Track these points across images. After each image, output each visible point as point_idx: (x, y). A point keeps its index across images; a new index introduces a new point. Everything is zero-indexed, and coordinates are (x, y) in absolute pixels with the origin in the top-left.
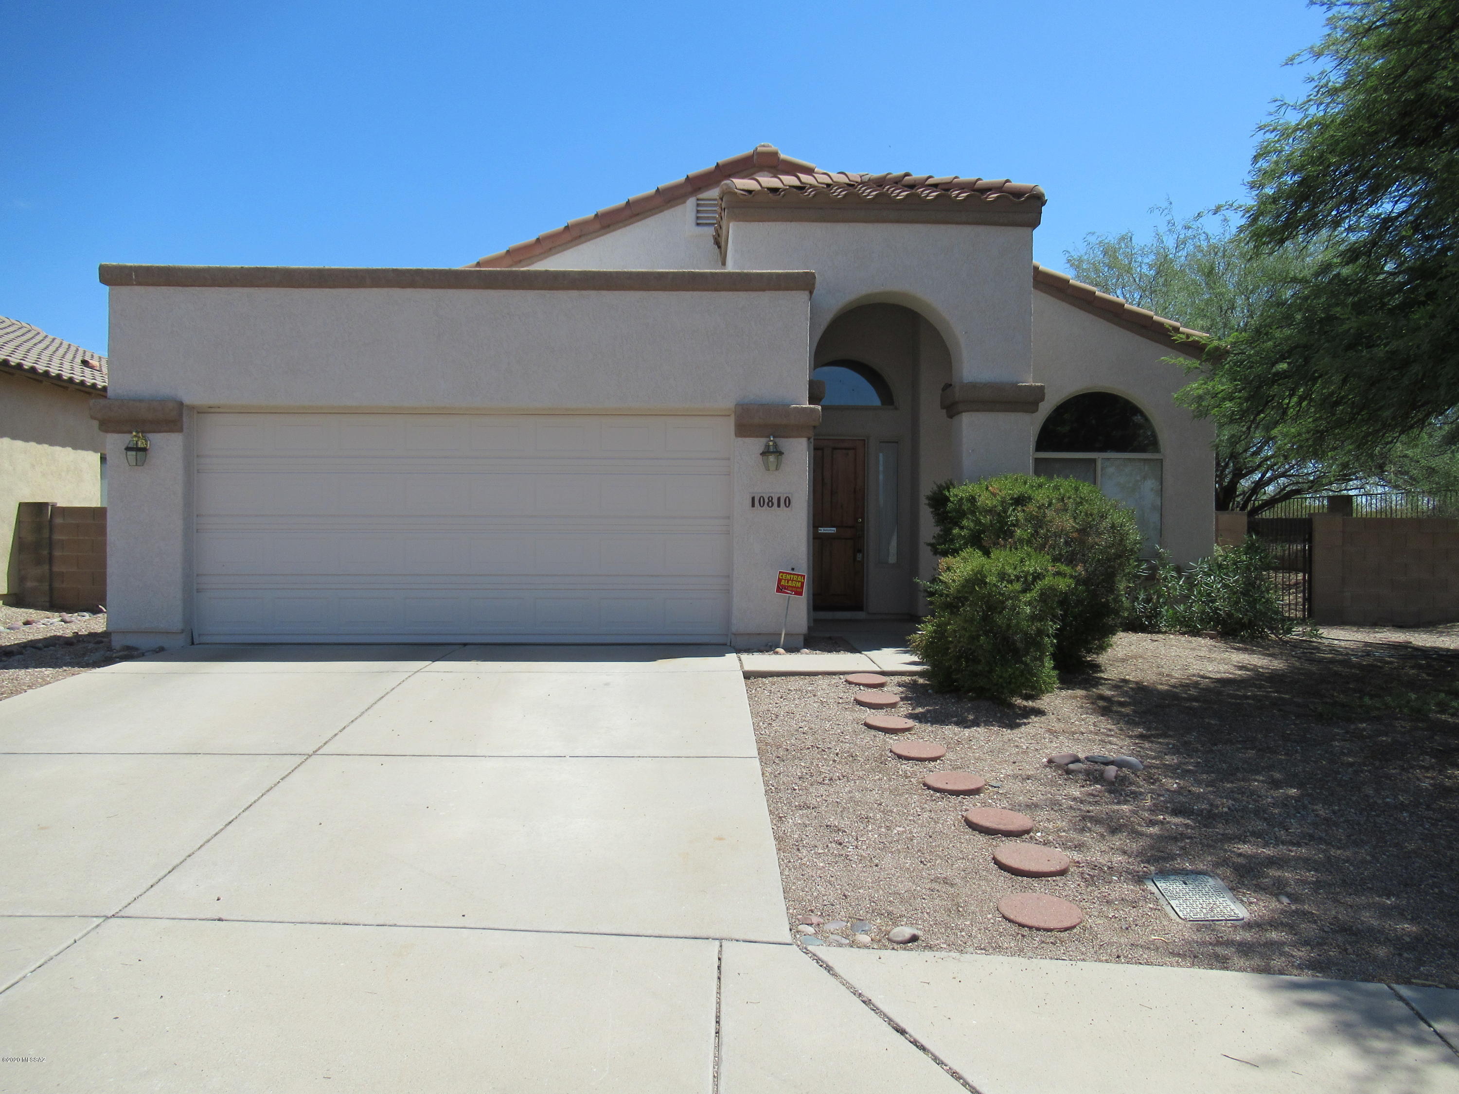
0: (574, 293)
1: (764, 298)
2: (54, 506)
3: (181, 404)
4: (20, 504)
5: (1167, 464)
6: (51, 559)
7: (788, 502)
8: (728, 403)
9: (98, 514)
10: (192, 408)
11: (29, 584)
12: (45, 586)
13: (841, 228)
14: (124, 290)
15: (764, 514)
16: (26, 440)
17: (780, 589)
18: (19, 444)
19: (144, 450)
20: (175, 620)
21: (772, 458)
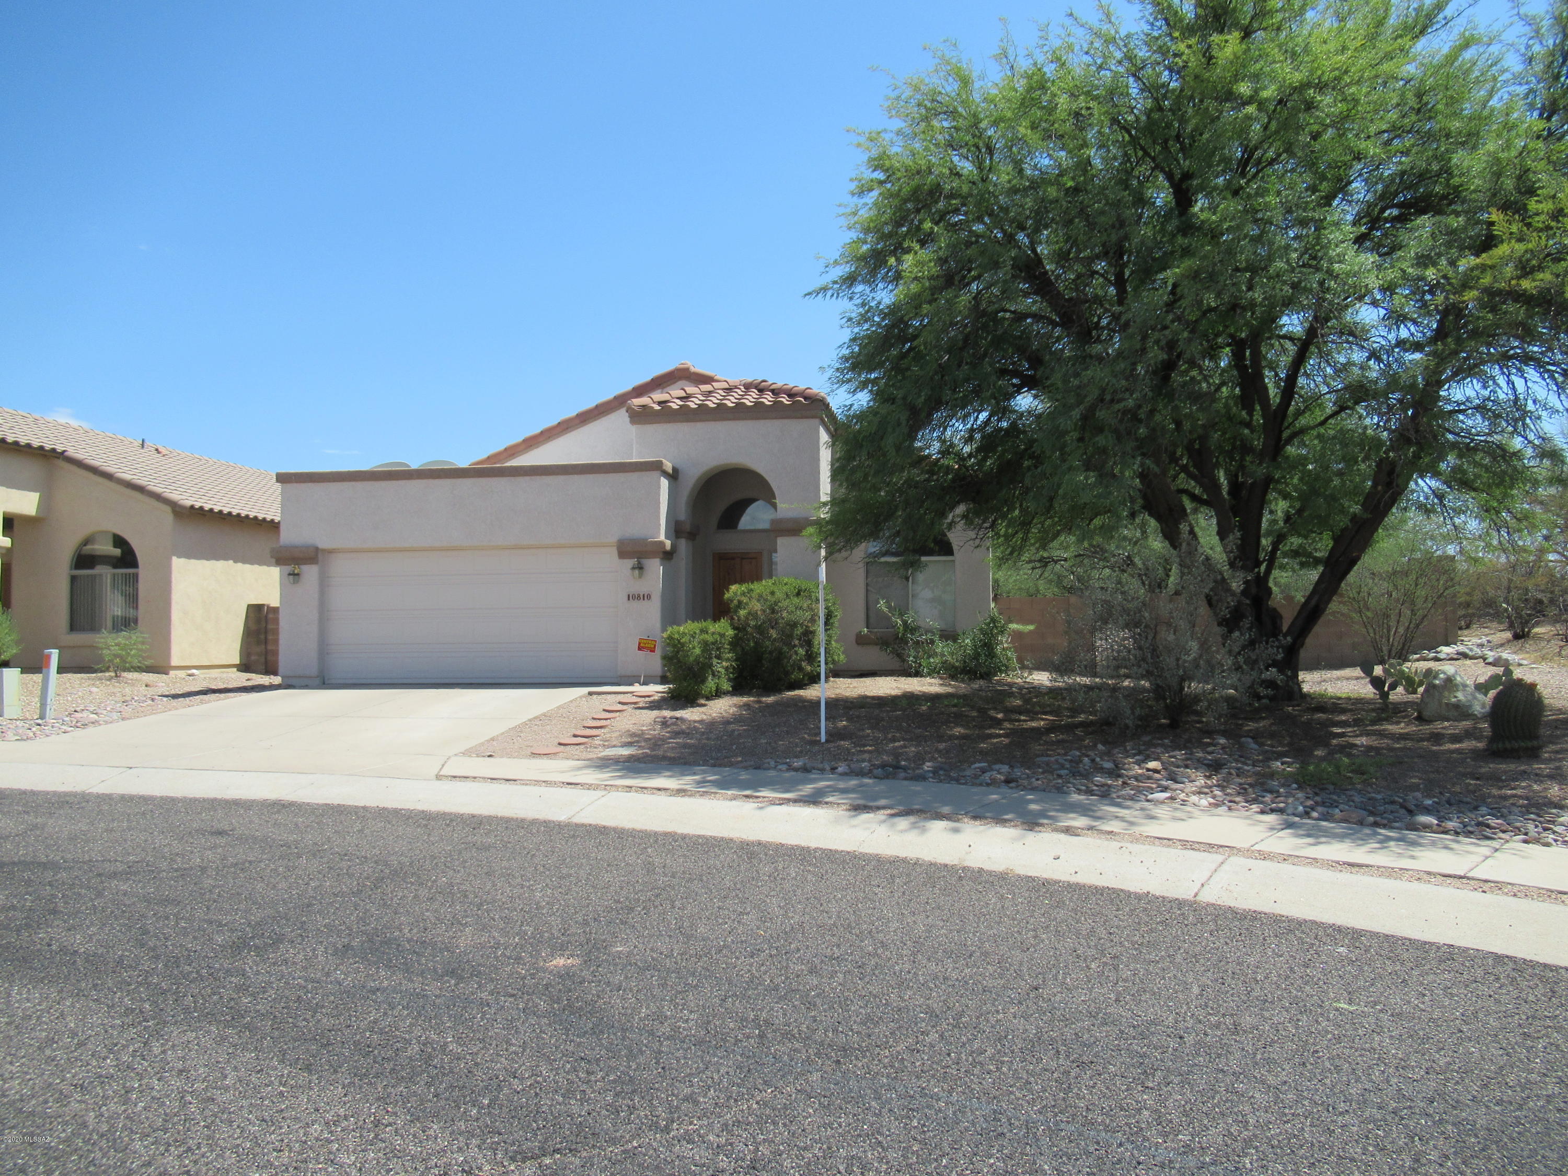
0: (527, 478)
1: (634, 477)
2: (268, 607)
3: (317, 549)
4: (249, 606)
5: (957, 563)
6: (266, 642)
7: (649, 597)
8: (613, 539)
9: (275, 610)
10: (324, 551)
11: (253, 658)
12: (263, 659)
13: (700, 425)
14: (289, 486)
15: (635, 604)
16: (252, 564)
17: (640, 649)
18: (248, 566)
19: (298, 574)
20: (314, 671)
21: (637, 572)
